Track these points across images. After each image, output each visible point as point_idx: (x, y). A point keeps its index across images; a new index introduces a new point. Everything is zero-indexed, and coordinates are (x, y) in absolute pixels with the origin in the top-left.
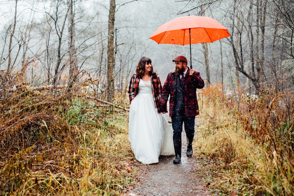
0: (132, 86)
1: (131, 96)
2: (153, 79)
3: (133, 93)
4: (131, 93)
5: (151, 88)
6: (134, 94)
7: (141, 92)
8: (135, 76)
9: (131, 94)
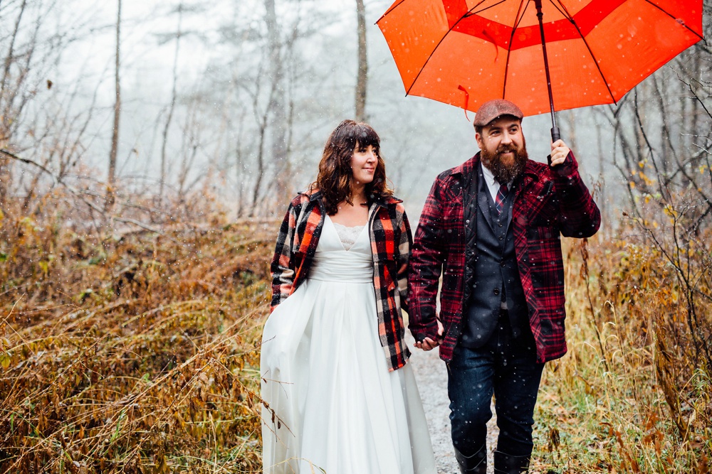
0: (288, 242)
1: (281, 283)
2: (377, 217)
3: (290, 273)
4: (281, 271)
5: (368, 256)
6: (294, 275)
7: (322, 269)
8: (305, 201)
9: (284, 275)
